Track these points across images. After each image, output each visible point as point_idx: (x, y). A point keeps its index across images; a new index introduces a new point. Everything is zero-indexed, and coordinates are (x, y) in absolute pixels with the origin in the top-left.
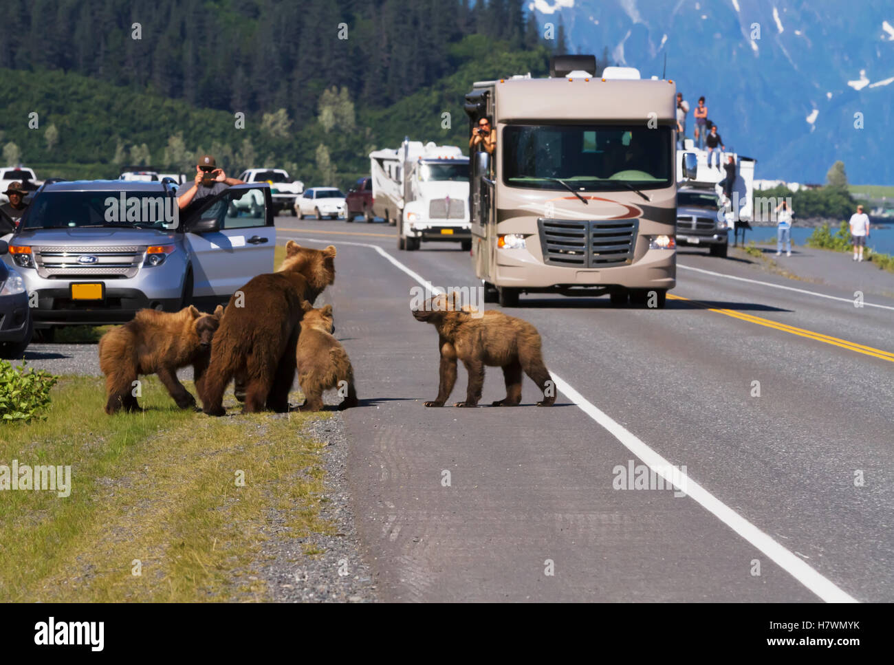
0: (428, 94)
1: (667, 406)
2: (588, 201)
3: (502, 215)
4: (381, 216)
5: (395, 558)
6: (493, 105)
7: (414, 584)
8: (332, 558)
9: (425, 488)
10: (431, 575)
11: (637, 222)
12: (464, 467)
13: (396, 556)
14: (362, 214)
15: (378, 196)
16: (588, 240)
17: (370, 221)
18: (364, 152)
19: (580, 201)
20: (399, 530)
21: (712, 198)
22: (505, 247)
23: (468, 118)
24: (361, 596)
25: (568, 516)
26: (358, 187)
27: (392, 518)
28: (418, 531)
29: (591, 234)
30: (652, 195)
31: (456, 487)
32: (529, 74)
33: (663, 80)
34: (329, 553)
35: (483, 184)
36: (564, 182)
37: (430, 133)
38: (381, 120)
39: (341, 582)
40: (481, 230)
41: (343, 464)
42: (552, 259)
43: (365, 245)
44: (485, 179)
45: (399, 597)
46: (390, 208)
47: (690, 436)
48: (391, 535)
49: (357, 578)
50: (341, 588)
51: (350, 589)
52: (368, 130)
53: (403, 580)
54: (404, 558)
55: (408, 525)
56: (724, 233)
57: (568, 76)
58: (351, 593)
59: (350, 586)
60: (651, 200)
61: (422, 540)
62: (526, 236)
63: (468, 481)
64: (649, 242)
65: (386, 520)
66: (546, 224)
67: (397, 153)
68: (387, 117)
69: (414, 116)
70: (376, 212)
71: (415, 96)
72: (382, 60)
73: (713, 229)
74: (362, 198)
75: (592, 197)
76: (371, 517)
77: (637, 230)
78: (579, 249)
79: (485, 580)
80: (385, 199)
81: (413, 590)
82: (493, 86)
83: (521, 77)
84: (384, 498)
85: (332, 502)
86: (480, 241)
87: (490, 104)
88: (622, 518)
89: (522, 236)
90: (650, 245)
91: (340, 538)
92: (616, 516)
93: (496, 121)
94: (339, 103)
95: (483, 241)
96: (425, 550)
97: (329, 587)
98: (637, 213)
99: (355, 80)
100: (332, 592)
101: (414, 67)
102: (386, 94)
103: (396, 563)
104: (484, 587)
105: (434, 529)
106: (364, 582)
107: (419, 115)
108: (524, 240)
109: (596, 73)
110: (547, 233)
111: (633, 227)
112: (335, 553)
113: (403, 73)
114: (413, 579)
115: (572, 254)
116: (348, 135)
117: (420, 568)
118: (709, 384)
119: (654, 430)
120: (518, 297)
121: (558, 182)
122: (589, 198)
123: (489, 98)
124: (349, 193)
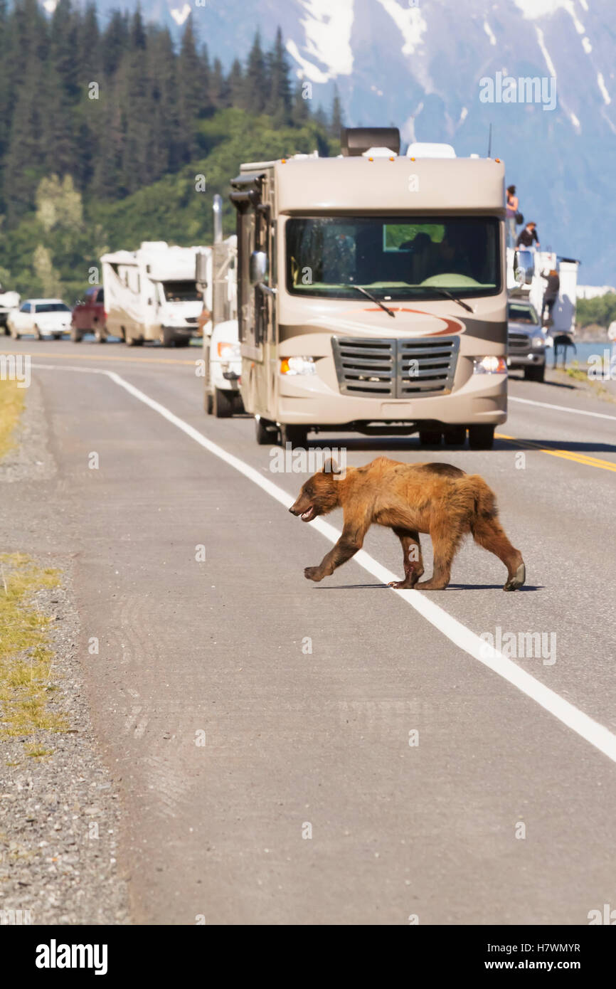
0: (173, 182)
1: (474, 567)
2: (395, 313)
3: (285, 333)
4: (116, 334)
5: (141, 759)
6: (271, 192)
7: (166, 792)
8: (63, 760)
9: (177, 671)
10: (186, 780)
11: (457, 339)
12: (225, 645)
13: (143, 756)
14: (93, 332)
15: (113, 310)
16: (396, 363)
17: (103, 341)
18: (94, 254)
19: (385, 313)
20: (146, 725)
21: (526, 309)
22: (289, 372)
23: (235, 210)
24: (99, 807)
25: (354, 704)
26: (88, 299)
27: (137, 710)
28: (170, 726)
29: (400, 356)
30: (476, 306)
31: (215, 671)
32: (316, 153)
33: (488, 159)
34: (59, 754)
35: (260, 294)
36: (364, 289)
37: (175, 232)
38: (115, 216)
39: (73, 790)
40: (256, 352)
41: (75, 643)
42: (350, 388)
43: (96, 371)
44: (263, 286)
45: (147, 808)
46: (127, 324)
47: (504, 603)
48: (136, 730)
49: (94, 784)
50: (75, 797)
51: (86, 798)
52: (99, 227)
53: (152, 787)
54: (153, 760)
55: (156, 718)
56: (541, 351)
57: (366, 154)
58: (87, 803)
59: (86, 794)
60: (474, 311)
61: (174, 737)
62: (316, 359)
63: (231, 662)
64: (473, 365)
65: (129, 712)
66: (342, 344)
67: (135, 257)
68: (121, 213)
69: (156, 210)
70: (110, 330)
71: (157, 185)
72: (116, 142)
73: (528, 347)
74: (93, 314)
75: (401, 309)
76: (111, 709)
77: (457, 350)
78: (385, 374)
79: (253, 785)
80: (121, 314)
81: (164, 799)
82: (272, 168)
83: (305, 156)
84: (126, 685)
85: (62, 690)
86: (253, 367)
87: (266, 190)
88: (421, 706)
89: (311, 360)
90: (475, 369)
91: (72, 735)
92: (414, 703)
93: (276, 212)
94: (61, 195)
95: (259, 366)
96: (179, 749)
97: (60, 797)
98: (458, 328)
99: (82, 166)
100: (63, 803)
101: (156, 149)
102: (122, 184)
103: (143, 766)
104: (252, 794)
105: (189, 723)
106: (103, 789)
107: (162, 208)
108: (314, 365)
109: (402, 151)
110: (344, 354)
111: (453, 345)
112: (66, 754)
113: (141, 158)
114: (164, 785)
115: (375, 381)
116: (74, 235)
117: (173, 772)
118: (525, 539)
119: (459, 597)
120: (306, 436)
121: (357, 290)
122: (397, 309)
123: (265, 184)
124: (75, 306)
